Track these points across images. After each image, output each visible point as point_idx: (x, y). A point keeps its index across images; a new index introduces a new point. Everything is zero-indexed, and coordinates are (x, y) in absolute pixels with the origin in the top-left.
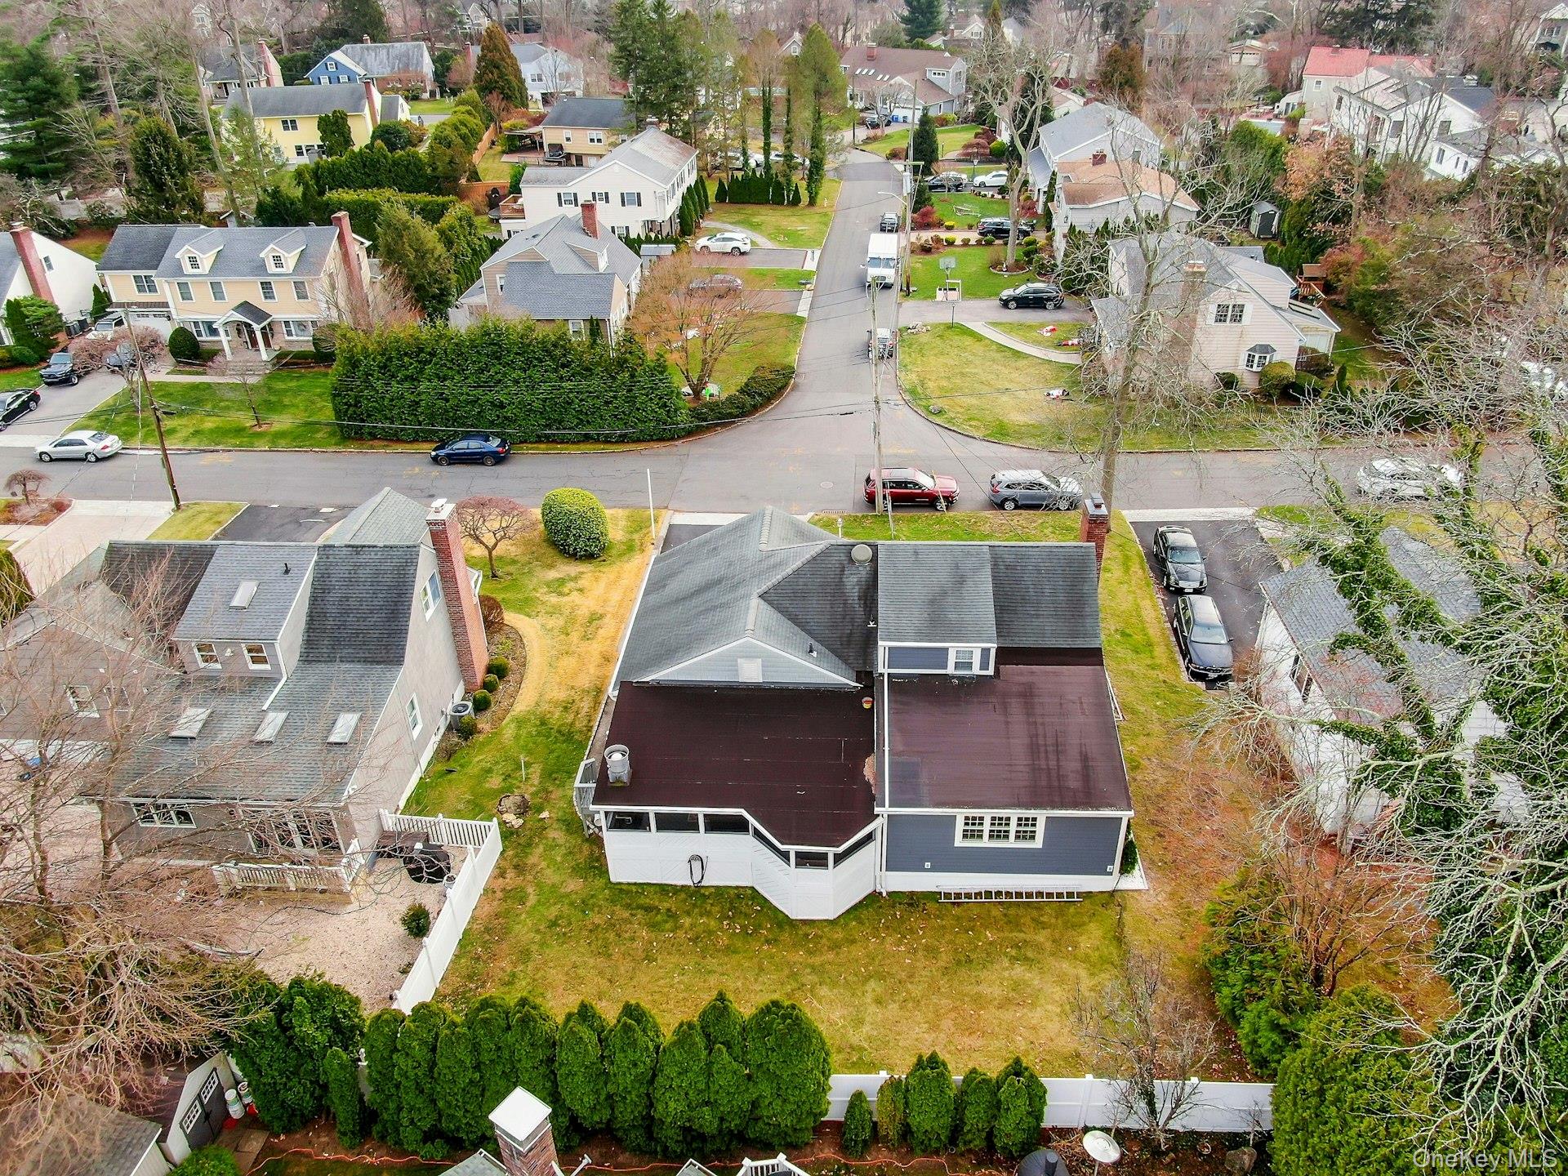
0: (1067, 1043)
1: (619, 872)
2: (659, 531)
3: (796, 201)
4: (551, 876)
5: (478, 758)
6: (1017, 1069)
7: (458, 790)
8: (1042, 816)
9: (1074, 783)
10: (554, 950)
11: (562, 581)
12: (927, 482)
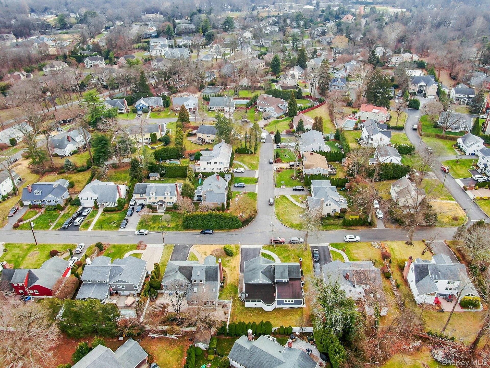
0: (295, 324)
1: (246, 306)
2: (240, 249)
3: (252, 153)
4: (238, 307)
5: (225, 291)
6: (290, 326)
7: (223, 296)
8: (293, 300)
9: (297, 296)
10: (241, 316)
11: (228, 261)
12: (280, 239)
